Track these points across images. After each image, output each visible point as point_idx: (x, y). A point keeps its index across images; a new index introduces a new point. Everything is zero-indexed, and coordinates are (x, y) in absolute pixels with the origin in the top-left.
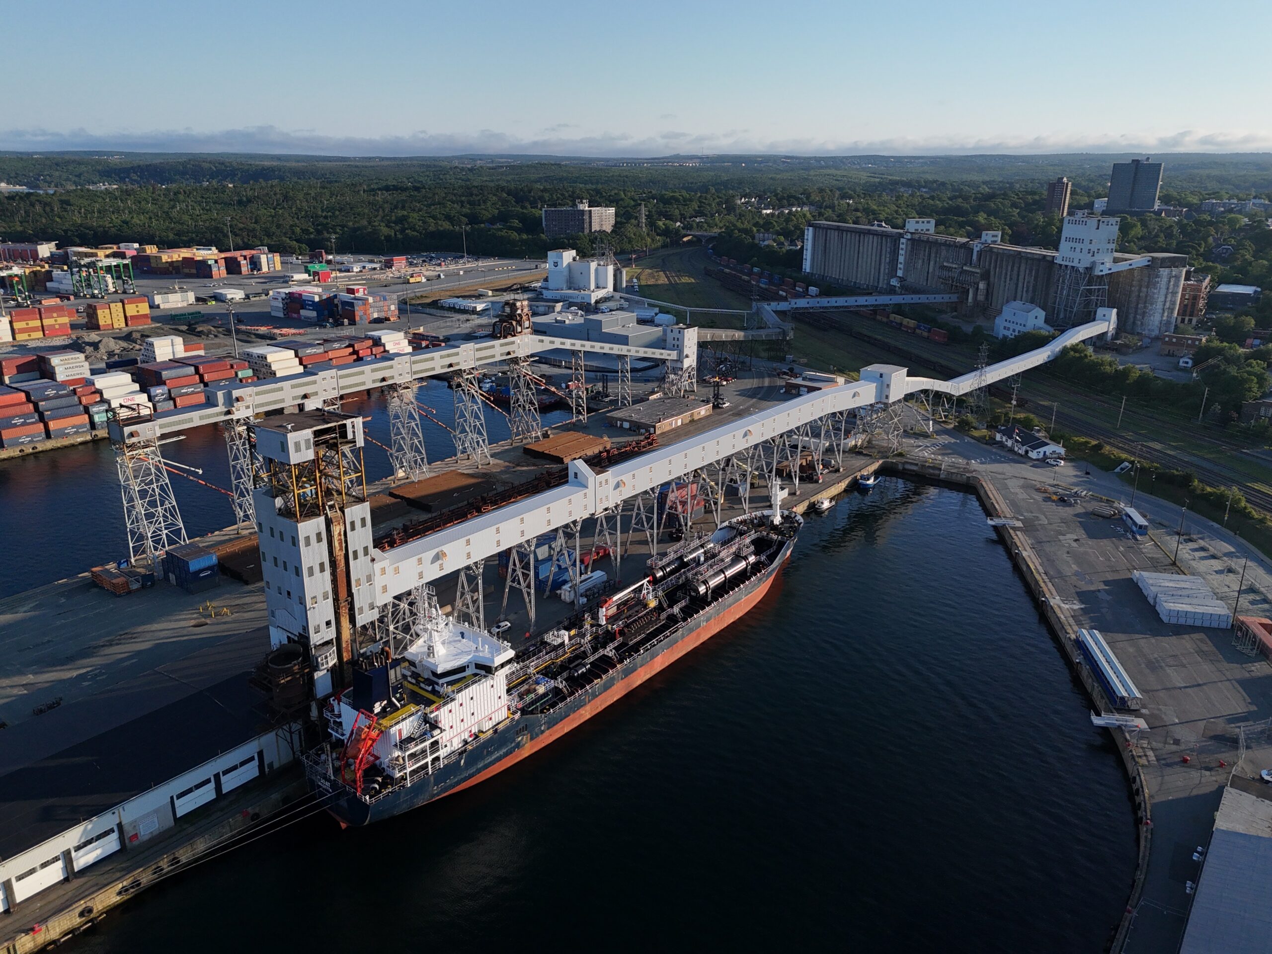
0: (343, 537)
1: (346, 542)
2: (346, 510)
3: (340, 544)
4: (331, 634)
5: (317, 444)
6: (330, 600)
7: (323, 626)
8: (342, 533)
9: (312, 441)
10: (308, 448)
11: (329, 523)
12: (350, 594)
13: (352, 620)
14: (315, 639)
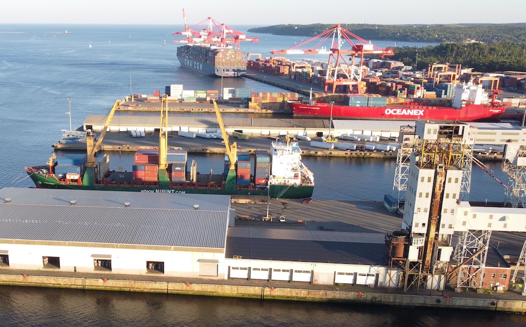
0: (442, 184)
1: (444, 187)
2: (448, 171)
3: (440, 186)
4: (424, 230)
5: (440, 133)
6: (428, 214)
7: (420, 225)
8: (443, 182)
9: (438, 131)
10: (434, 133)
11: (436, 174)
12: (439, 214)
13: (438, 229)
14: (415, 230)
